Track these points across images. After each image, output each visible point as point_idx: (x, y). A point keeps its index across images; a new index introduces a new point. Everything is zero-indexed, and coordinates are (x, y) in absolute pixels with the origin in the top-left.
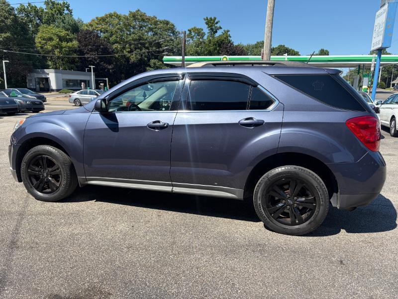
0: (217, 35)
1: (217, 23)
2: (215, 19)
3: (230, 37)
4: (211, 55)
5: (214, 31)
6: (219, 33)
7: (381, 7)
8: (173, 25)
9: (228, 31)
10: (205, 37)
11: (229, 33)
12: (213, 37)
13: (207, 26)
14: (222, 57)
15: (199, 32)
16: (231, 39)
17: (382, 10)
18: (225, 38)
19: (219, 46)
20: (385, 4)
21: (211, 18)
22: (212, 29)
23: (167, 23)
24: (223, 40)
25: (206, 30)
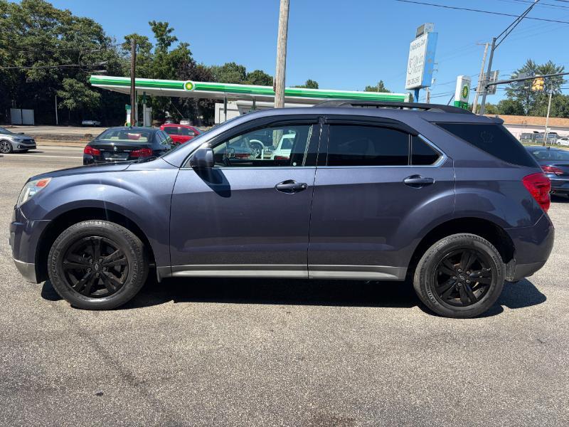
0: (170, 49)
1: (170, 31)
2: (167, 25)
3: (191, 54)
4: (163, 78)
5: (165, 43)
6: (174, 46)
7: (417, 37)
8: (100, 28)
9: (187, 45)
10: (153, 51)
11: (188, 48)
12: (164, 52)
13: (154, 34)
14: (185, 82)
15: (142, 43)
16: (191, 57)
17: (419, 40)
18: (184, 55)
19: (175, 65)
20: (423, 33)
21: (161, 24)
22: (162, 40)
23: (90, 23)
24: (181, 58)
25: (153, 40)
